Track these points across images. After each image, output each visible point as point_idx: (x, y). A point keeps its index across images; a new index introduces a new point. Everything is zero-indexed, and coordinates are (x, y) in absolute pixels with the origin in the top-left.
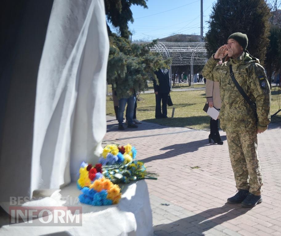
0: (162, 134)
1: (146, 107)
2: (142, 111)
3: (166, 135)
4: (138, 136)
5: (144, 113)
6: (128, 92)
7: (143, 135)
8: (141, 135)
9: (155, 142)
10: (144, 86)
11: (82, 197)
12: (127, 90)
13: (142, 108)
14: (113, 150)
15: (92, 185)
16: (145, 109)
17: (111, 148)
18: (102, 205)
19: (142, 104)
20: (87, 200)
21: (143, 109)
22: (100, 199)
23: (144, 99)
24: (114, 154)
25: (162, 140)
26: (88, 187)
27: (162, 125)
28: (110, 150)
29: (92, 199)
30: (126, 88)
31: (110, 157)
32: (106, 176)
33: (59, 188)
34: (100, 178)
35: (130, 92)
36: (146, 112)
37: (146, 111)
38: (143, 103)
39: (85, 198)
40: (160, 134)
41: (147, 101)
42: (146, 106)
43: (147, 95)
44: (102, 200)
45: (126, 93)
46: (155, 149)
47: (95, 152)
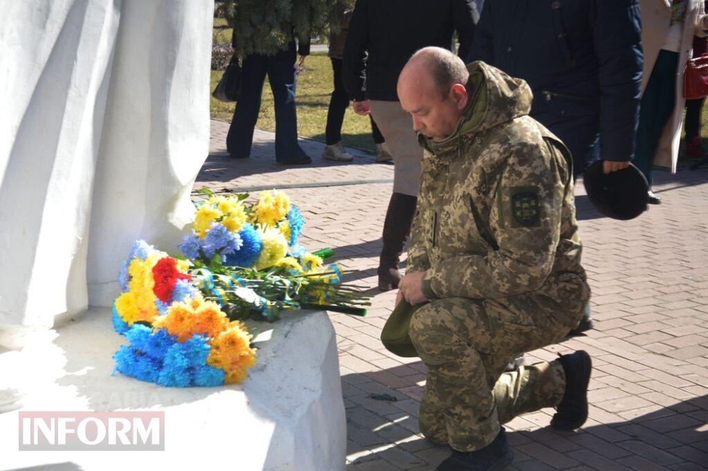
0: (372, 182)
1: (320, 95)
2: (305, 107)
3: (383, 185)
4: (293, 182)
5: (311, 115)
6: (274, 33)
7: (308, 182)
8: (303, 181)
9: (348, 203)
10: (326, 19)
11: (126, 356)
12: (271, 27)
13: (306, 96)
14: (229, 215)
15: (161, 319)
16: (315, 100)
17: (224, 208)
18: (193, 384)
19: (306, 85)
20: (143, 365)
21: (307, 100)
22: (185, 363)
23: (312, 70)
24: (230, 227)
25: (370, 200)
26: (148, 324)
27: (368, 153)
28: (219, 213)
29: (159, 364)
30: (269, 19)
31: (217, 234)
32: (206, 292)
33: (52, 325)
34: (187, 299)
35: (279, 33)
36: (319, 111)
37: (319, 107)
38: (308, 82)
39: (137, 361)
40: (366, 179)
41: (320, 77)
42: (319, 91)
43: (319, 57)
44: (190, 369)
45: (267, 38)
46: (348, 227)
47: (170, 215)
